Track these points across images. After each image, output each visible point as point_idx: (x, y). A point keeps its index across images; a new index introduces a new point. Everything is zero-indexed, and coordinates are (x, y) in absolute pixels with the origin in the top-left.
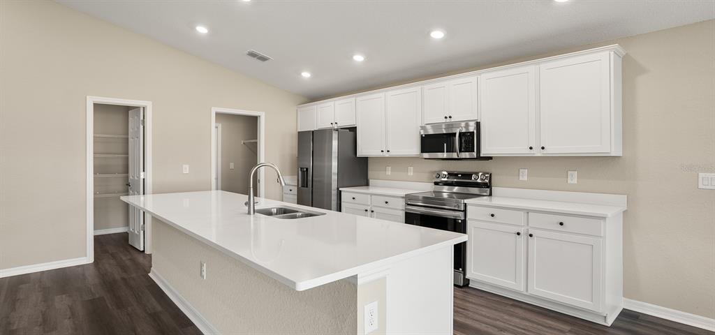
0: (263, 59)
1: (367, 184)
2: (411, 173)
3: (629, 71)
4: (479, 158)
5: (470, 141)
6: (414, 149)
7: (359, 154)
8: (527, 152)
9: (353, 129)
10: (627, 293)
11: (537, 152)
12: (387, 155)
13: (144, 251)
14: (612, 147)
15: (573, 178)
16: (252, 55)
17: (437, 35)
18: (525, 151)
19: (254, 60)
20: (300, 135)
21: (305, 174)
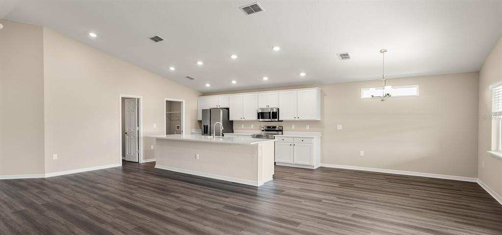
0: (192, 79)
1: (233, 132)
2: (252, 127)
3: (322, 95)
4: (279, 121)
5: (275, 115)
6: (255, 117)
7: (230, 120)
8: (294, 119)
9: (228, 109)
10: (322, 162)
11: (297, 119)
12: (243, 119)
13: (138, 162)
14: (317, 117)
15: (308, 127)
16: (188, 77)
17: (265, 79)
18: (293, 119)
19: (188, 79)
20: (203, 111)
21: (206, 128)
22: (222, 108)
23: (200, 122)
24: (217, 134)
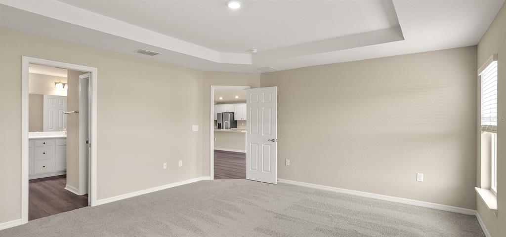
1: (236, 128)
7: (235, 120)
9: (233, 113)
12: (242, 120)
20: (218, 114)
21: (219, 125)
22: (229, 113)
23: (216, 121)
24: (227, 128)
